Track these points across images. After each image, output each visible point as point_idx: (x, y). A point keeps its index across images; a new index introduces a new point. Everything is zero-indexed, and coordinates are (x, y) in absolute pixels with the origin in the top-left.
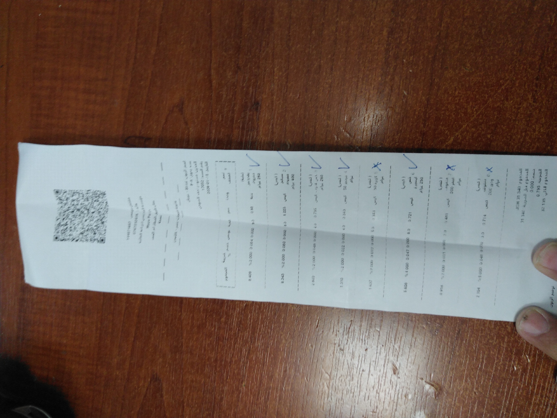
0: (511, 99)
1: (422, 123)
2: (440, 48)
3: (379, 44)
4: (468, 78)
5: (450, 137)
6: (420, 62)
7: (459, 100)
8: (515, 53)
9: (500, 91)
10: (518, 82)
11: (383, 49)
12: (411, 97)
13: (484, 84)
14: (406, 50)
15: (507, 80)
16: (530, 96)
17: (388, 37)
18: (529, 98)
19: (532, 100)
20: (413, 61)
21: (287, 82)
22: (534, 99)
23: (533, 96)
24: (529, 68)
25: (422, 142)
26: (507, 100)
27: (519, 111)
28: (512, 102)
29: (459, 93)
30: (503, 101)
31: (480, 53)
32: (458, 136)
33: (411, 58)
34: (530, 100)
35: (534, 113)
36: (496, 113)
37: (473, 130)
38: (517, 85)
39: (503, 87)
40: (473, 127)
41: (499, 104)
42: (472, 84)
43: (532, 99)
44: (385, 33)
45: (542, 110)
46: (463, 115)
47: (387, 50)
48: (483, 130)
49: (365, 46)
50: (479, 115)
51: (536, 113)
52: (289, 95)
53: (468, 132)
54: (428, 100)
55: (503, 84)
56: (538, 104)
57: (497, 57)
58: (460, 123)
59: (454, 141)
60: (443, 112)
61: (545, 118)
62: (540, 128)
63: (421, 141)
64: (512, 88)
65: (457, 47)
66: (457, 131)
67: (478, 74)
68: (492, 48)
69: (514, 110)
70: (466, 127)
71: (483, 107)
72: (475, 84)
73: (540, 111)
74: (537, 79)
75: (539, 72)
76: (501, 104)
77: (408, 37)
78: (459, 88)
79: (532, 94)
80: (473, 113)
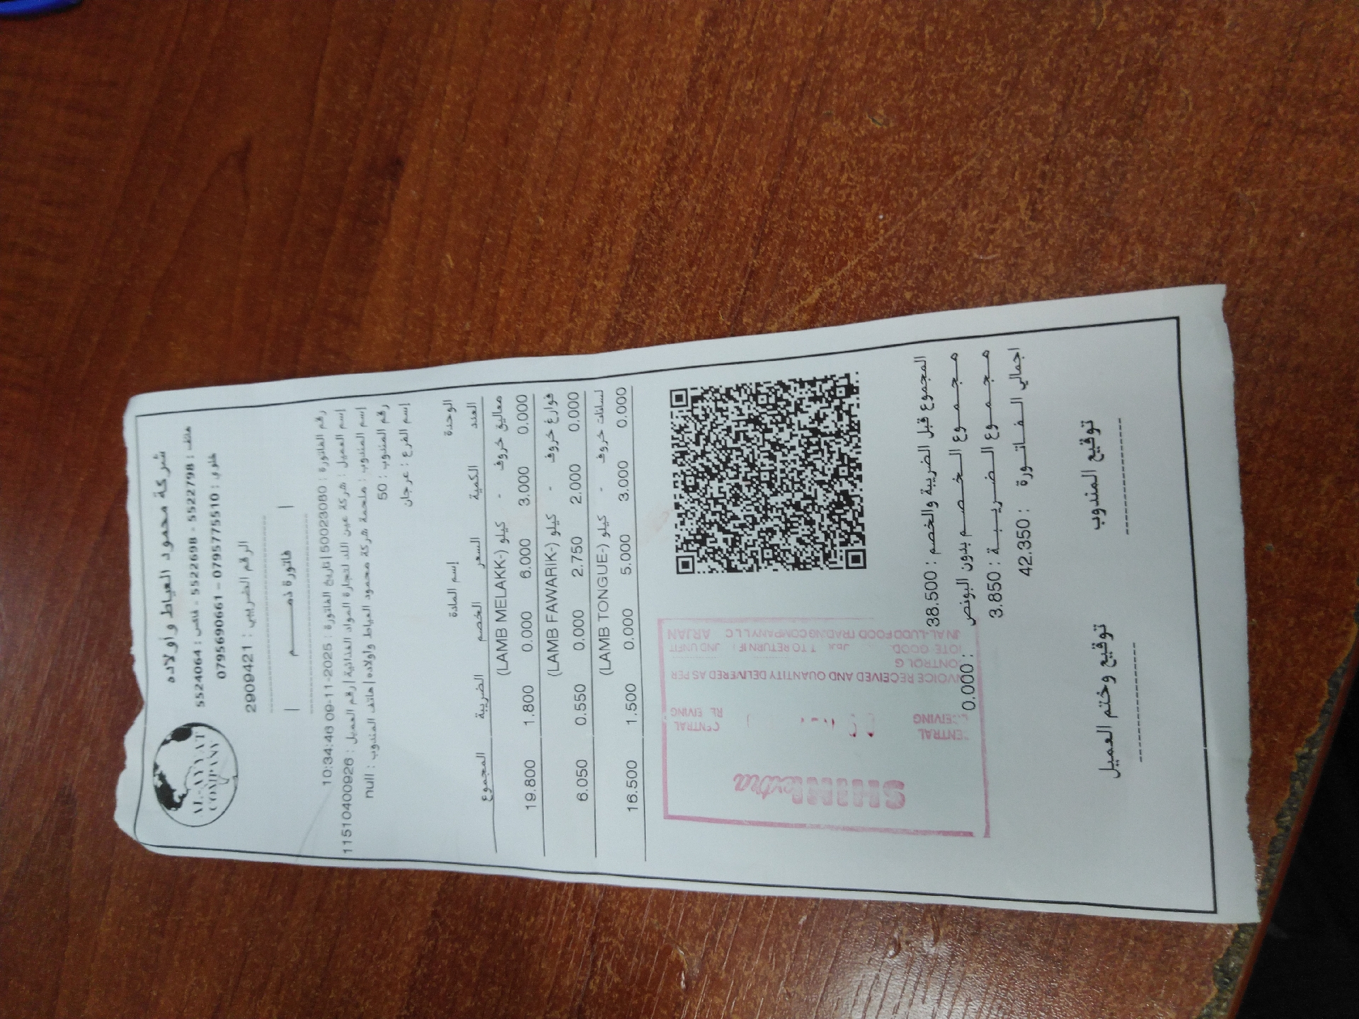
0: (975, 206)
1: (752, 246)
2: (820, 65)
3: (681, 47)
4: (875, 145)
5: (813, 288)
6: (769, 95)
7: (849, 195)
8: (999, 90)
9: (950, 182)
10: (997, 163)
11: (688, 57)
12: (735, 179)
13: (914, 161)
14: (740, 63)
15: (968, 158)
16: (1022, 204)
17: (704, 33)
18: (1018, 209)
19: (1029, 213)
20: (752, 91)
21: (467, 119)
22: (1033, 210)
23: (1032, 203)
24: (1030, 131)
25: (745, 293)
26: (965, 207)
27: (992, 237)
28: (975, 213)
29: (849, 179)
30: (954, 209)
31: (912, 86)
32: (831, 286)
33: (750, 85)
34: (1022, 211)
35: (1029, 249)
36: (933, 238)
37: (872, 274)
38: (995, 171)
39: (959, 173)
40: (871, 268)
41: (943, 215)
42: (884, 160)
43: (1027, 209)
44: (698, 21)
45: (1051, 241)
46: (851, 235)
47: (697, 61)
48: (897, 278)
49: (650, 47)
50: (889, 240)
51: (1034, 248)
52: (468, 147)
53: (857, 277)
54: (774, 190)
55: (960, 167)
56: (1041, 225)
57: (952, 96)
58: (842, 253)
59: (822, 298)
60: (805, 223)
61: (1055, 263)
62: (1040, 288)
63: (742, 290)
64: (979, 177)
65: (859, 65)
66: (831, 273)
67: (902, 135)
68: (943, 75)
69: (979, 234)
70: (856, 266)
71: (904, 220)
72: (890, 160)
73: (1045, 242)
74: (1047, 160)
75: (1053, 143)
76: (948, 215)
77: (750, 32)
78: (851, 165)
79: (1028, 197)
80: (876, 232)
